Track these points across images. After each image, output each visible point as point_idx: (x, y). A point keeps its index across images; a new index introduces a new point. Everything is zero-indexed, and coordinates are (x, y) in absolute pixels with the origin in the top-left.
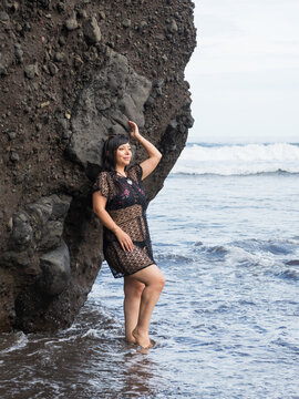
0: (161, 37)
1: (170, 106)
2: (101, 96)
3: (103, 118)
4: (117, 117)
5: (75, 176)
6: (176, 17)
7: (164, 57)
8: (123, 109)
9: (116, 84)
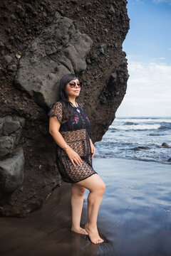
0: (104, 16)
1: (111, 63)
2: (49, 44)
3: (51, 61)
4: (62, 61)
5: (24, 102)
6: (113, 5)
7: (106, 30)
8: (67, 54)
9: (60, 35)
